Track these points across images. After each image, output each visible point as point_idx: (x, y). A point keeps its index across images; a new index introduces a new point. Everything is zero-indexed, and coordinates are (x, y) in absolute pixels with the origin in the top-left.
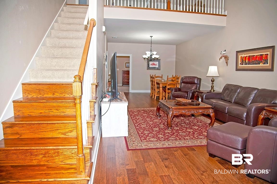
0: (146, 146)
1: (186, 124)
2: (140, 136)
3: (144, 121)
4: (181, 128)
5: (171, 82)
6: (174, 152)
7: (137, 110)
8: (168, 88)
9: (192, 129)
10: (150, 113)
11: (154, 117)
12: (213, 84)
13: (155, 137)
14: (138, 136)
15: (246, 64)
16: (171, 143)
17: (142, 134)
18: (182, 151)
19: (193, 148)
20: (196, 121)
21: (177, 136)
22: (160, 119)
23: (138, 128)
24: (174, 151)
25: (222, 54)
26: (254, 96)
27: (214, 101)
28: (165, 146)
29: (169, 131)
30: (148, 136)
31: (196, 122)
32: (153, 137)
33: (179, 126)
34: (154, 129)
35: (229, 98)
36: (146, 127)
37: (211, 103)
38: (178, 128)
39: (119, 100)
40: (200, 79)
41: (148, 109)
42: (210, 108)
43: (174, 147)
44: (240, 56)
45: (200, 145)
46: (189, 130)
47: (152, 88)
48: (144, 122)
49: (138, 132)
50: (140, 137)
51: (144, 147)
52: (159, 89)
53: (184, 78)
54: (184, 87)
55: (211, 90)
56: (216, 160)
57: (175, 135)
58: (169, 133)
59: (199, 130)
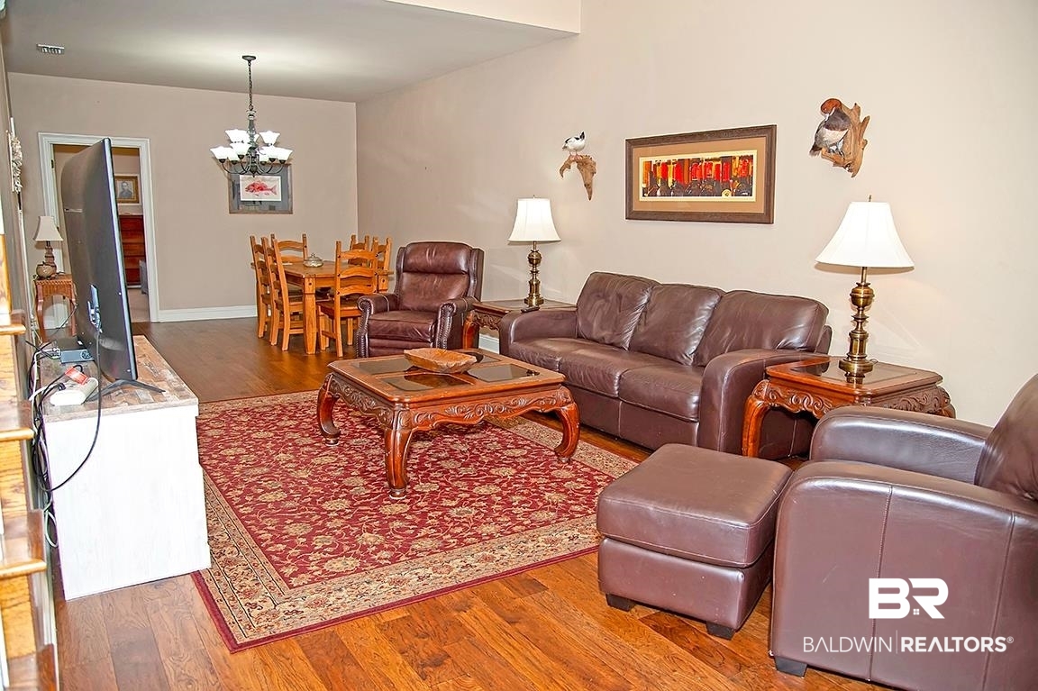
0: (320, 610)
1: (459, 460)
2: (275, 558)
3: (265, 470)
4: (445, 482)
5: (355, 271)
6: (455, 614)
7: (213, 416)
8: (341, 298)
9: (490, 481)
10: (282, 424)
11: (310, 441)
12: (537, 272)
13: (346, 548)
14: (264, 559)
15: (667, 193)
16: (430, 571)
17: (276, 541)
18: (489, 601)
19: (531, 574)
20: (498, 442)
21: (442, 527)
22: (341, 450)
23: (249, 510)
24: (458, 611)
25: (570, 150)
26: (710, 319)
27: (556, 348)
28: (407, 594)
29: (398, 509)
30: (311, 549)
31: (499, 446)
32: (339, 553)
33: (432, 475)
34: (326, 506)
35: (610, 333)
36: (286, 500)
37: (545, 358)
38: (435, 488)
39: (144, 394)
40: (480, 253)
41: (266, 400)
42: (557, 383)
43: (452, 588)
44: (642, 160)
45: (553, 555)
46: (483, 490)
47: (263, 300)
48: (269, 476)
49: (254, 536)
50: (273, 562)
51: (311, 617)
52: (301, 300)
53: (409, 249)
54: (415, 289)
55: (531, 296)
56: (641, 620)
57: (430, 521)
58: (400, 517)
59: (523, 481)
